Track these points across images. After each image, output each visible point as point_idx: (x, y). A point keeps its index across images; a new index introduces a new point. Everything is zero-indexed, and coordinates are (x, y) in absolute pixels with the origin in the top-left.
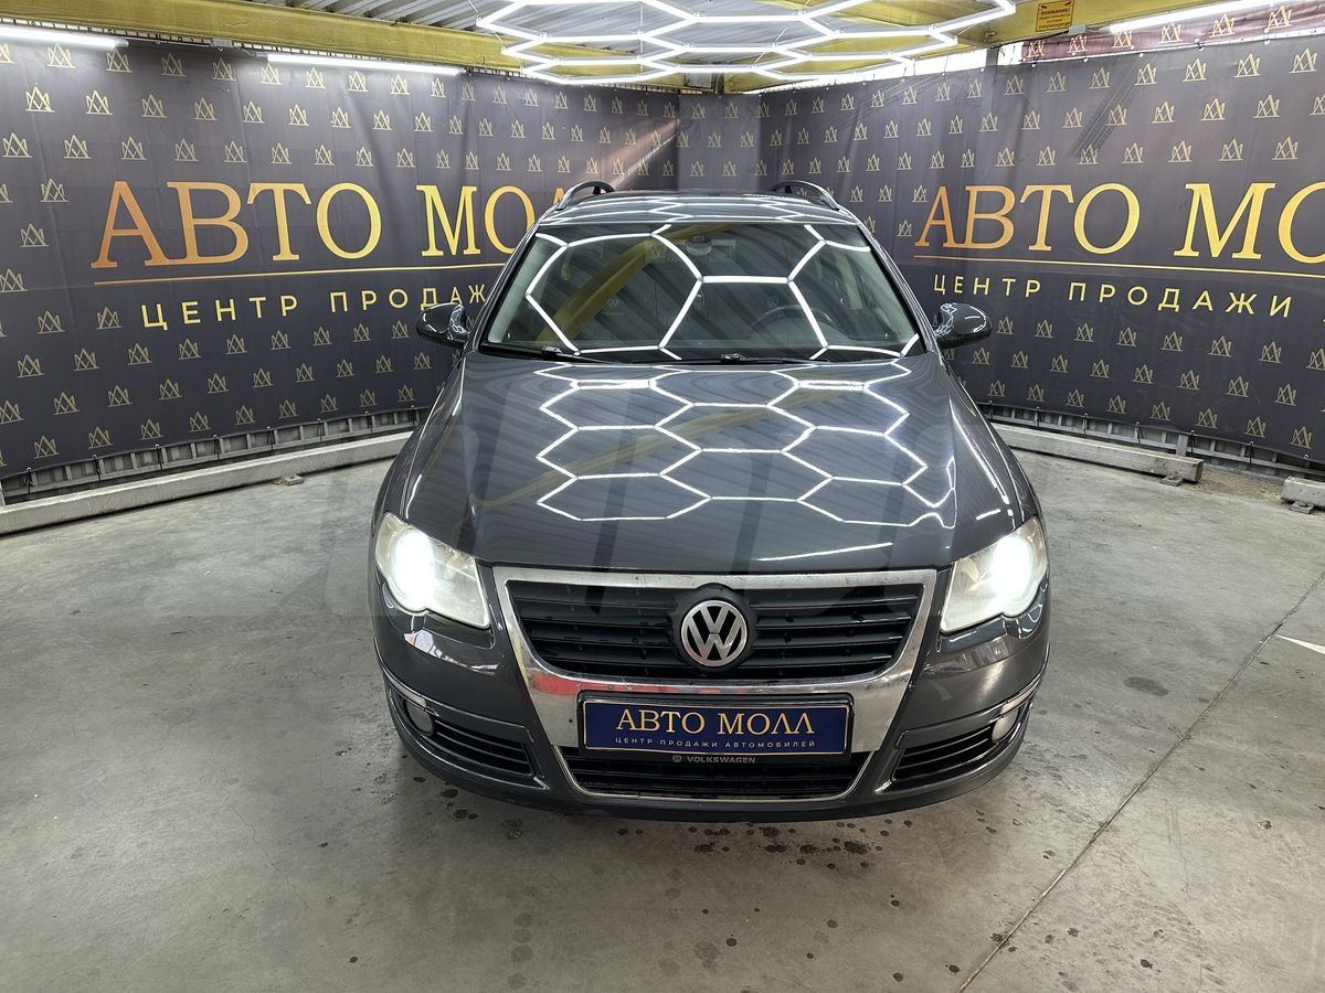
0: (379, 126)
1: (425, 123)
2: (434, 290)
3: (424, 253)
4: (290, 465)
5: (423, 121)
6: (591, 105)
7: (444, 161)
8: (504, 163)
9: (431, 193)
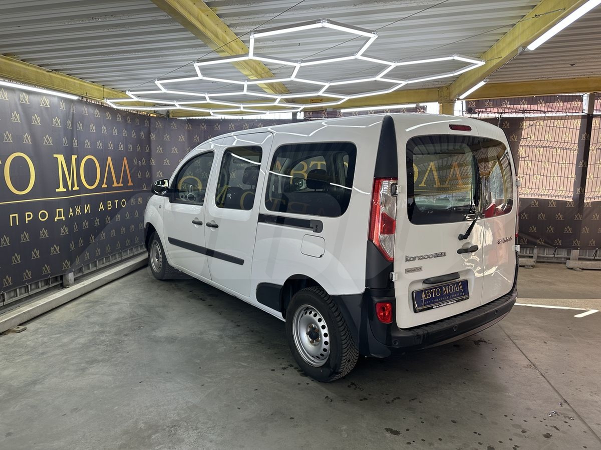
0: (35, 123)
1: (57, 122)
2: (62, 210)
3: (57, 190)
4: (14, 320)
5: (56, 120)
6: (119, 118)
7: (65, 142)
8: (88, 144)
9: (61, 158)
